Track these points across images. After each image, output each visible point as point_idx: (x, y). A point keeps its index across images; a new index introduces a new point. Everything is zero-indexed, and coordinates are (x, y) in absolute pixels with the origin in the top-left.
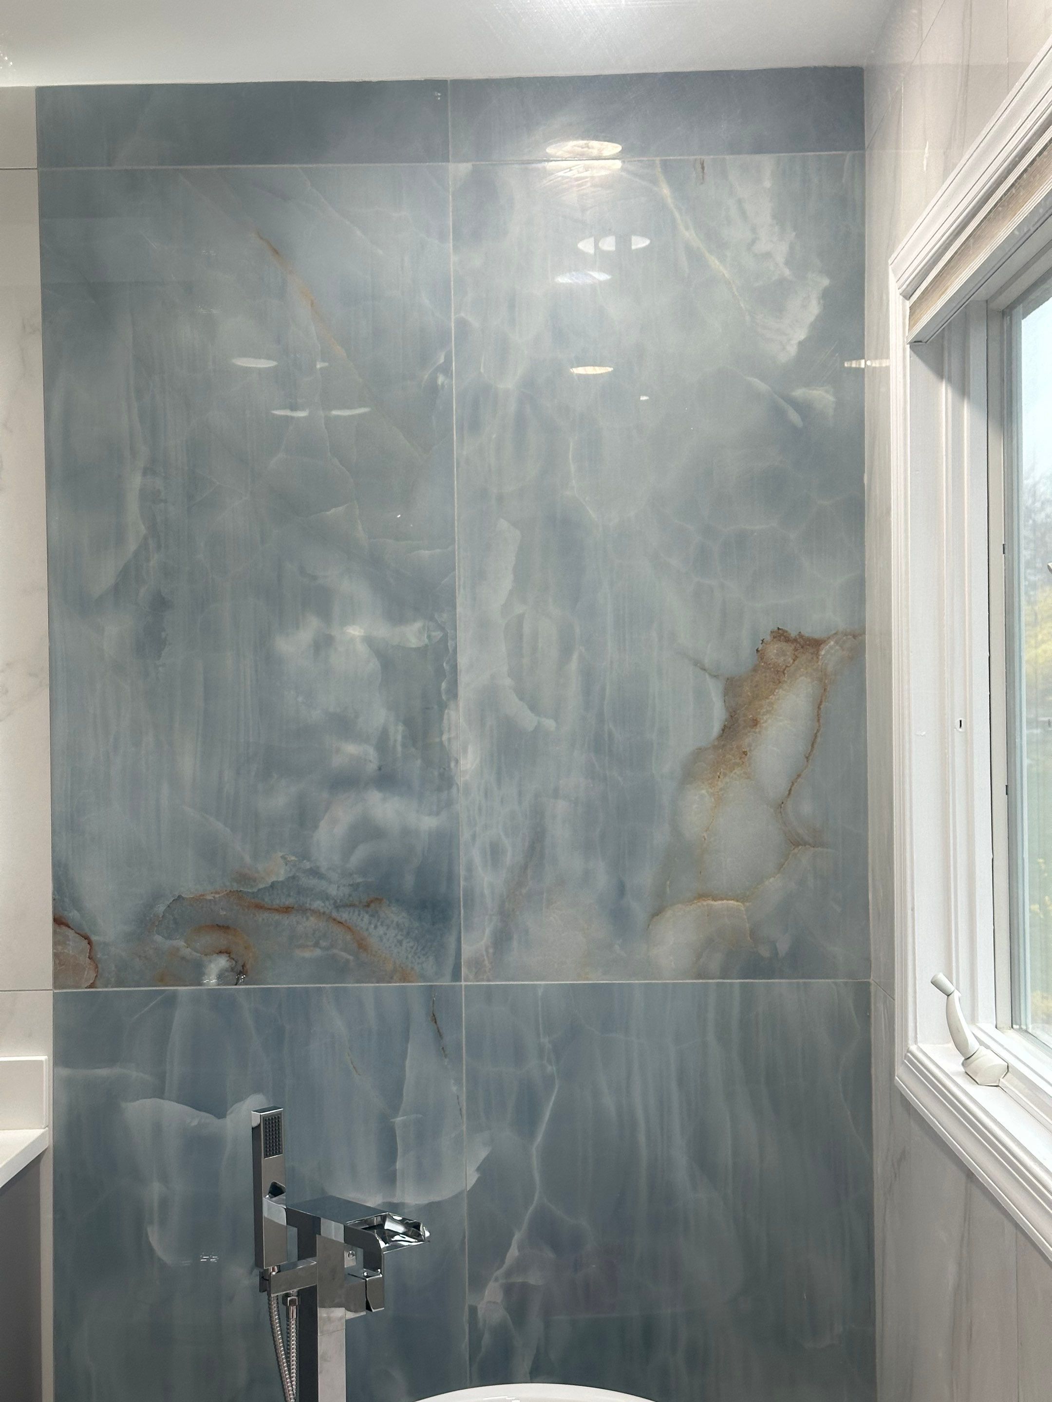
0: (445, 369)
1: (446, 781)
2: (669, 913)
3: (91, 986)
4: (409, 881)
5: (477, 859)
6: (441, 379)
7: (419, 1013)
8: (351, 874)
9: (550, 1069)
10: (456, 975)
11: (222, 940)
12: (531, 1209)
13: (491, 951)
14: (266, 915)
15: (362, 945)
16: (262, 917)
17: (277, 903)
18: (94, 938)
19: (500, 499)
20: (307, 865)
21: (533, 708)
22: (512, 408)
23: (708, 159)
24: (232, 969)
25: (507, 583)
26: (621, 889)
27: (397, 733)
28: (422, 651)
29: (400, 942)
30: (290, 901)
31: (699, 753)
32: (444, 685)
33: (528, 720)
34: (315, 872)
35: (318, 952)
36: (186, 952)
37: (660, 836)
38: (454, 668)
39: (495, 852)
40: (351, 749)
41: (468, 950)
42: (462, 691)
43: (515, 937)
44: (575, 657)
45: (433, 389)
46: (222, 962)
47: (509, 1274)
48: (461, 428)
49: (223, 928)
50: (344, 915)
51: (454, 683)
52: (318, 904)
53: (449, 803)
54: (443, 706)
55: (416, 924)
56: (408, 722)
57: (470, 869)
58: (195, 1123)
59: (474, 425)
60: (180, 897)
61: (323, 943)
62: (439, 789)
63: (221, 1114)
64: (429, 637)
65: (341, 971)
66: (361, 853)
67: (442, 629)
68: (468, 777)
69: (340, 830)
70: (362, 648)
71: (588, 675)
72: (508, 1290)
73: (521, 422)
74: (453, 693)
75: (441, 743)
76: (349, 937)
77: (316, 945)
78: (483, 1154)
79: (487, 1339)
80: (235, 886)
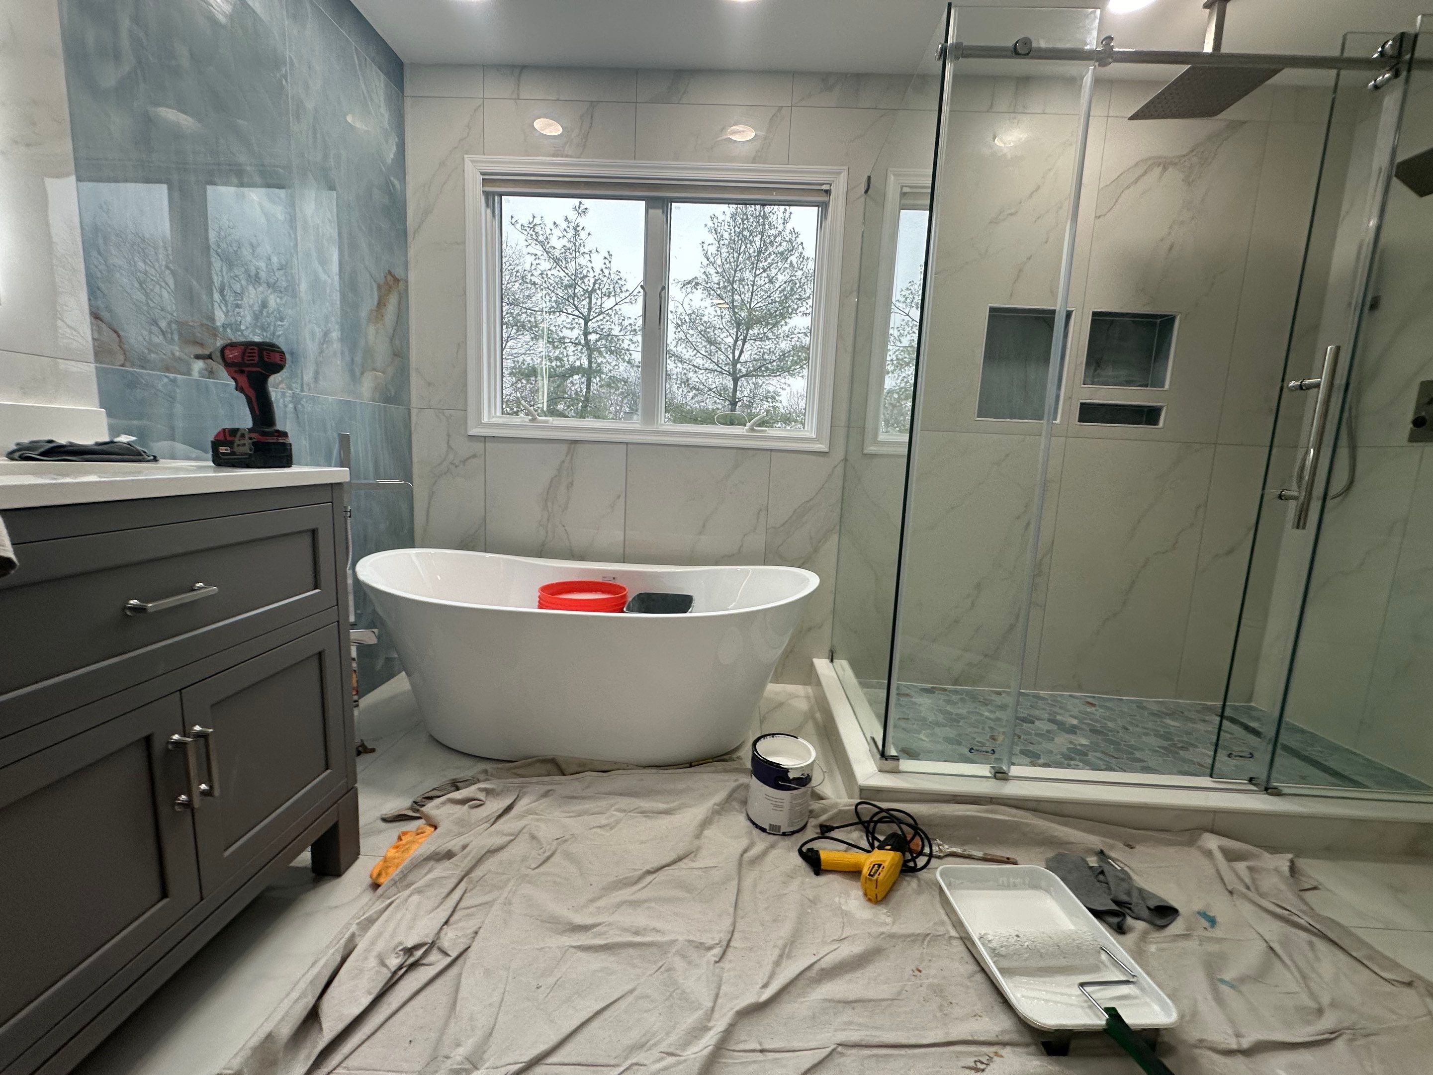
0: (286, 78)
1: (295, 293)
2: (365, 374)
3: (123, 365)
5: (307, 336)
6: (284, 82)
7: (289, 405)
9: (335, 435)
10: (302, 388)
13: (313, 380)
18: (121, 333)
19: (309, 162)
21: (323, 270)
22: (311, 119)
23: (367, 58)
24: (206, 370)
25: (312, 205)
26: (353, 362)
31: (372, 310)
33: (322, 276)
36: (181, 355)
37: (362, 342)
41: (305, 378)
43: (321, 374)
45: (281, 85)
46: (200, 364)
48: (293, 114)
49: (200, 344)
53: (297, 305)
57: (305, 341)
59: (298, 116)
60: (173, 319)
62: (293, 297)
68: (302, 295)
73: (314, 129)
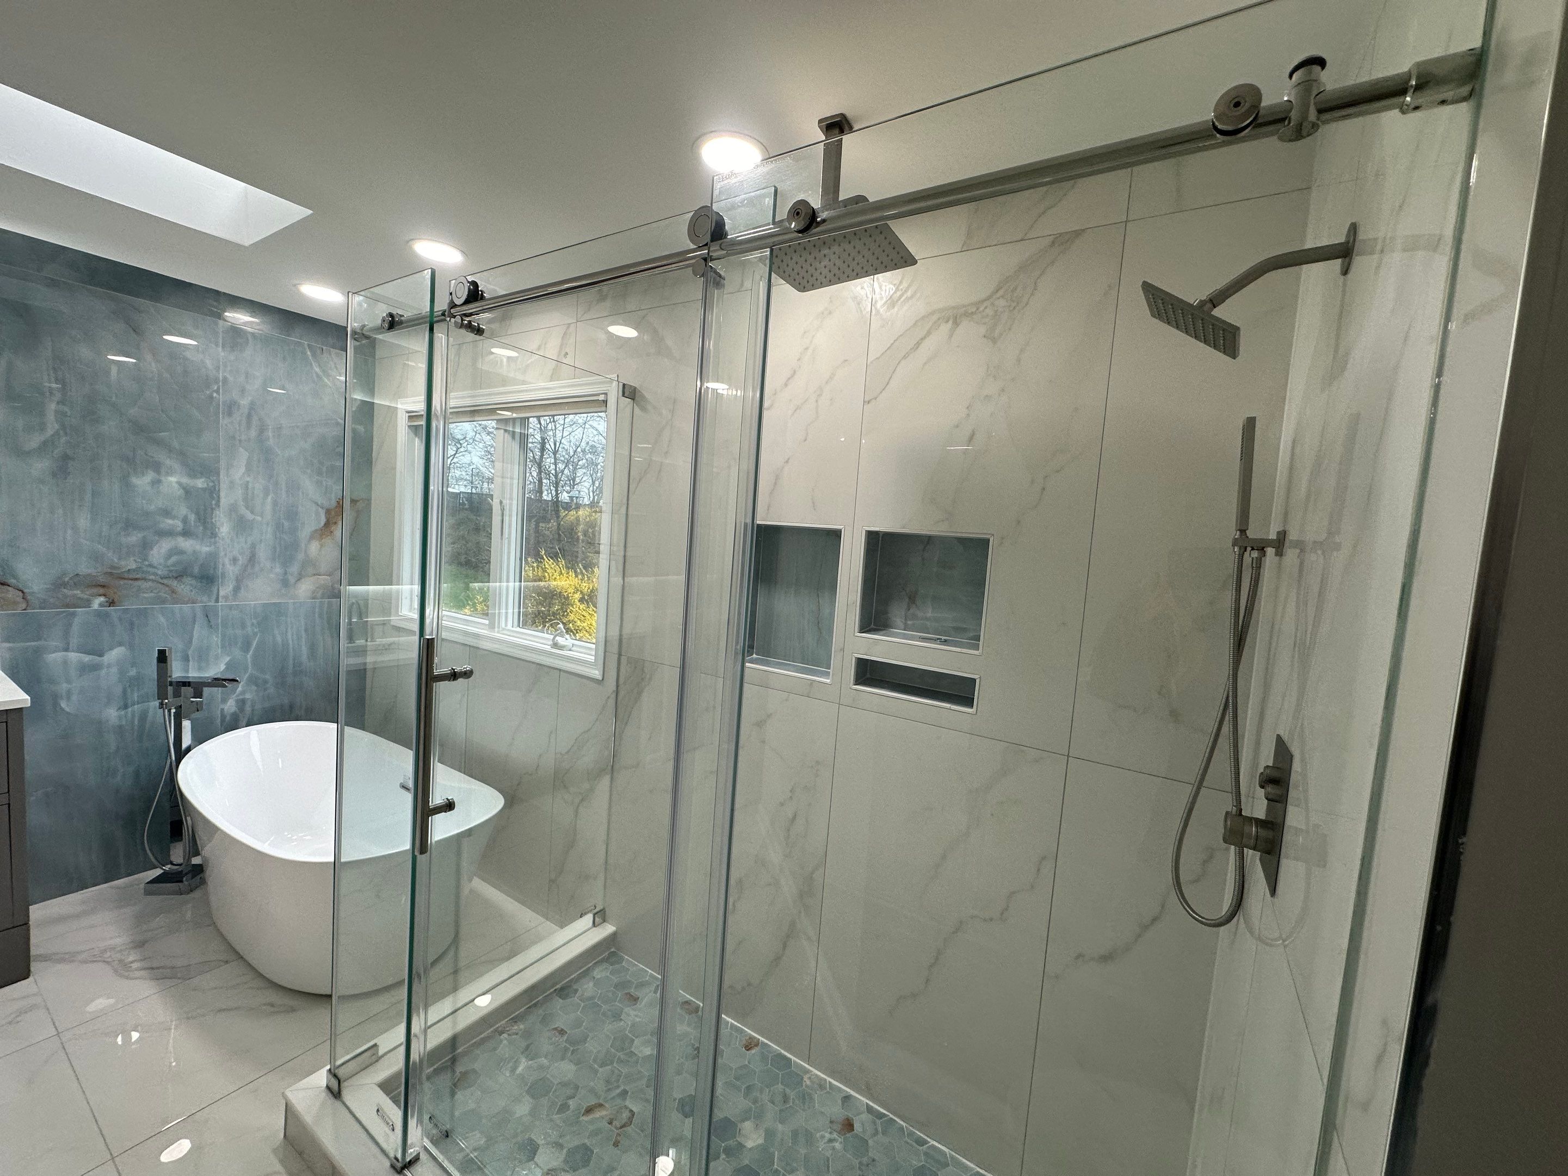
0: (217, 391)
1: (214, 535)
2: (303, 580)
3: (25, 610)
4: (196, 570)
5: (227, 561)
6: (215, 395)
7: (200, 614)
8: (168, 567)
9: (256, 630)
10: (217, 601)
11: (102, 591)
12: (247, 675)
13: (232, 593)
14: (126, 581)
15: (173, 592)
16: (122, 582)
17: (131, 576)
18: (25, 591)
19: (240, 441)
20: (147, 563)
21: (252, 512)
22: (246, 411)
23: (324, 348)
24: (107, 602)
25: (243, 470)
26: (286, 573)
27: (192, 517)
28: (204, 490)
29: (192, 591)
30: (138, 576)
31: (316, 530)
32: (214, 502)
33: (249, 516)
34: (150, 566)
35: (152, 594)
36: (82, 596)
37: (301, 556)
38: (219, 497)
39: (234, 560)
40: (170, 522)
41: (222, 593)
42: (221, 504)
43: (242, 588)
44: (270, 498)
45: (211, 397)
46: (102, 599)
47: (237, 696)
48: (223, 413)
49: (103, 586)
50: (165, 581)
51: (218, 501)
52: (152, 577)
53: (215, 543)
54: (212, 509)
55: (199, 584)
56: (197, 514)
57: (223, 565)
58: (87, 659)
59: (230, 414)
60: (77, 574)
61: (155, 591)
62: (211, 538)
63: (101, 655)
64: (208, 484)
65: (164, 602)
66: (174, 559)
67: (213, 482)
68: (223, 534)
69: (163, 551)
70: (176, 486)
71: (275, 503)
72: (237, 701)
73: (249, 416)
74: (218, 505)
75: (212, 522)
76: (167, 589)
77: (151, 592)
78: (228, 659)
79: (228, 718)
80: (109, 570)
